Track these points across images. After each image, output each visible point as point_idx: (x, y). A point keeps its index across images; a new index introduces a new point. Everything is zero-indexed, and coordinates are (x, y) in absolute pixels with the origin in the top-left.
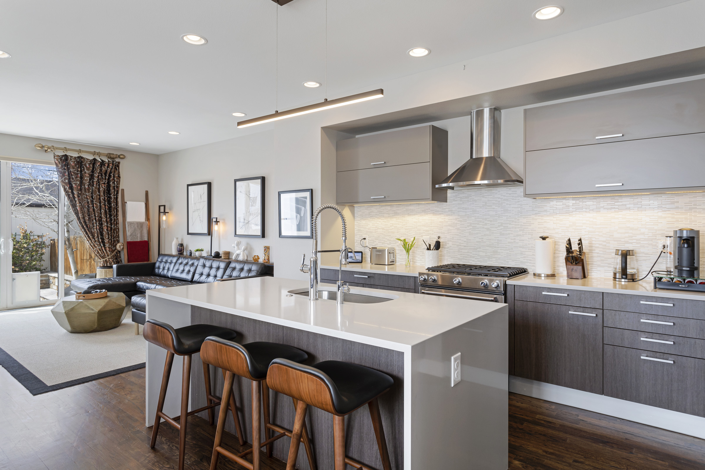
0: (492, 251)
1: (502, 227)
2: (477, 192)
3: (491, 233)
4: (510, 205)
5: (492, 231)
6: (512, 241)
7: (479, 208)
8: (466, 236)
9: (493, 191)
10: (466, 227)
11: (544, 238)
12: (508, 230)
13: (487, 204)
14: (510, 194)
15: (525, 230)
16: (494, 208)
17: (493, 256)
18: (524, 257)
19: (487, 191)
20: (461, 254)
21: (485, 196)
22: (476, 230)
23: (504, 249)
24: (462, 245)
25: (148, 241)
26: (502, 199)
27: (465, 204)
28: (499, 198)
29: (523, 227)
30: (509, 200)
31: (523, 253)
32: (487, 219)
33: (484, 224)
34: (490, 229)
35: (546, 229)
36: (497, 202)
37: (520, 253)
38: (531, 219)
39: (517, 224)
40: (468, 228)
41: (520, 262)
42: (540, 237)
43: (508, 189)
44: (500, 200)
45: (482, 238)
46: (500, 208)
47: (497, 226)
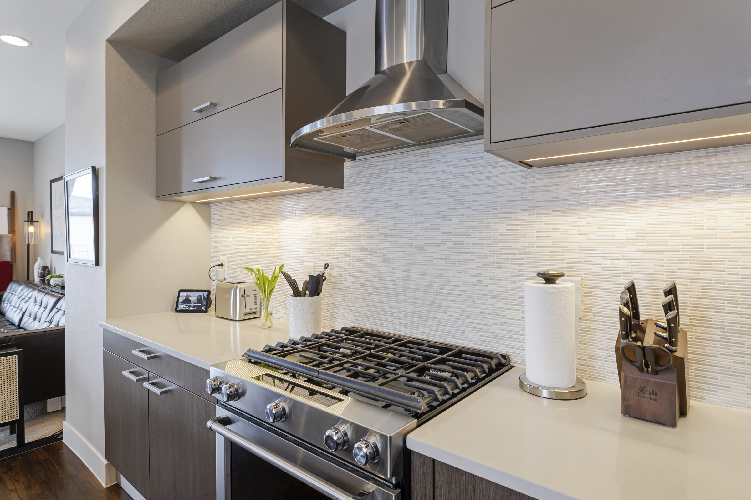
0: (429, 303)
1: (450, 245)
2: (399, 160)
3: (426, 258)
4: (468, 187)
5: (429, 254)
6: (474, 279)
7: (402, 198)
8: (378, 264)
9: (432, 157)
10: (377, 244)
11: (549, 279)
12: (464, 251)
13: (420, 188)
14: (468, 160)
15: (504, 251)
16: (432, 198)
17: (431, 315)
18: (502, 324)
19: (417, 158)
20: (368, 306)
21: (414, 170)
22: (397, 250)
23: (455, 299)
24: (370, 284)
25: (12, 262)
26: (450, 173)
27: (375, 191)
28: (444, 172)
29: (499, 244)
30: (466, 175)
31: (500, 313)
32: (420, 225)
33: (412, 236)
34: (425, 248)
35: (559, 250)
36: (440, 182)
37: (491, 312)
38: (519, 222)
39: (484, 235)
40: (381, 246)
41: (491, 335)
42: (539, 275)
43: (464, 148)
44: (445, 176)
45: (409, 271)
46: (446, 196)
47: (440, 242)
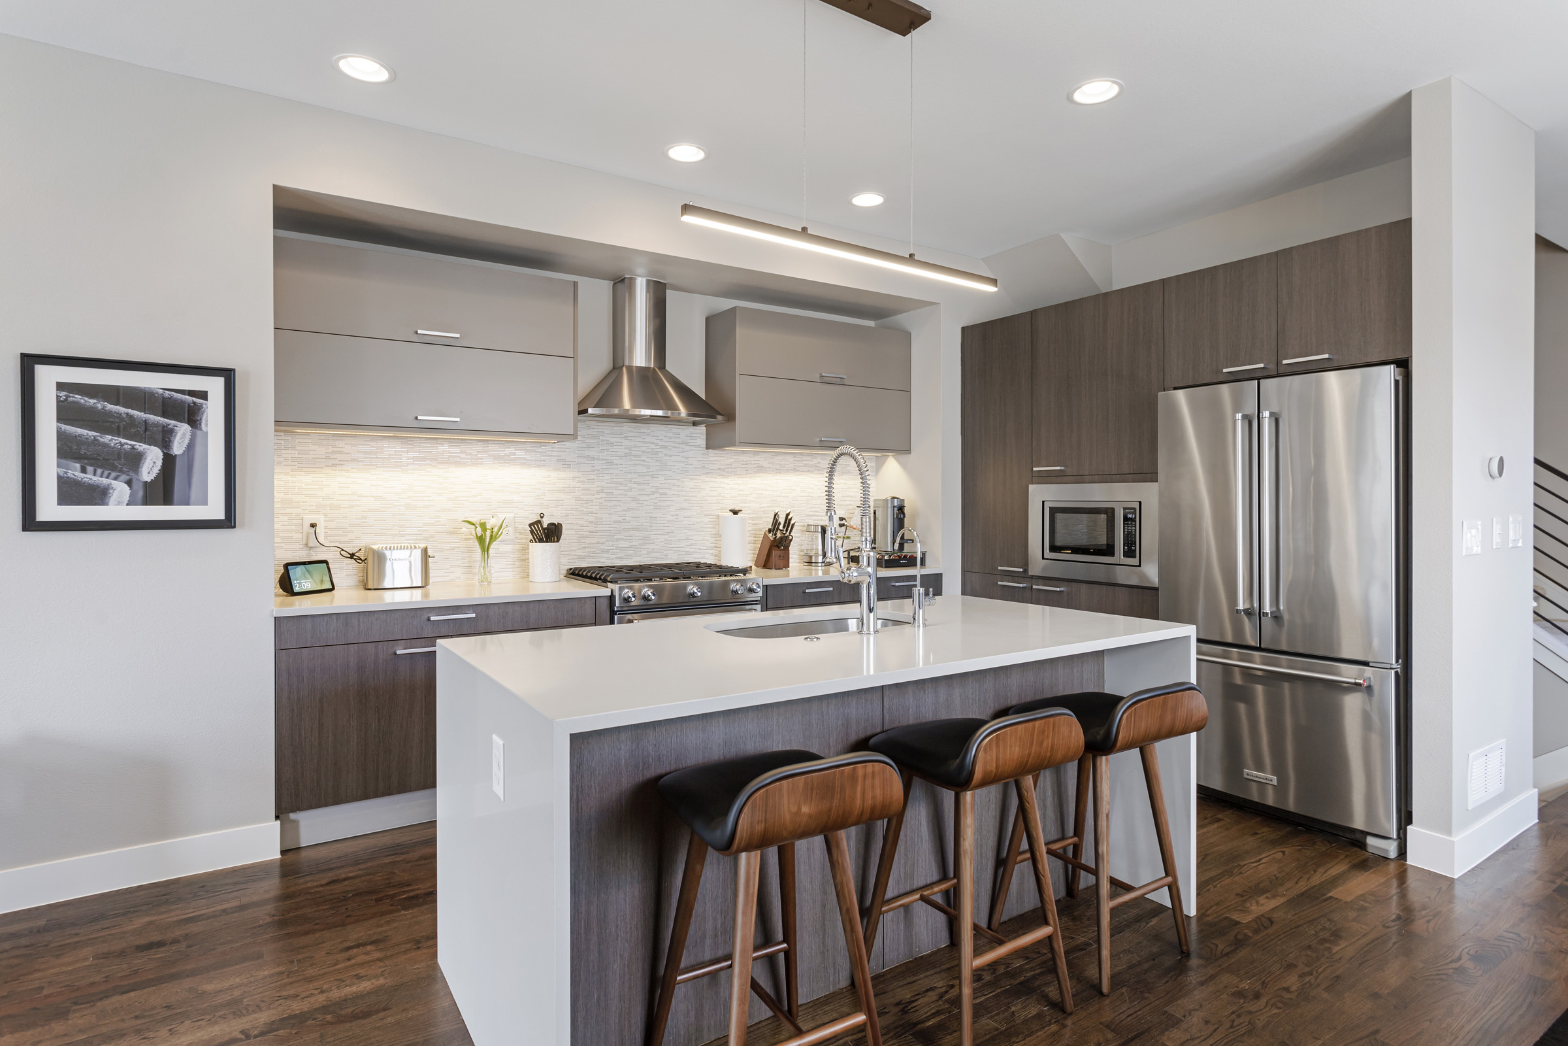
0: (641, 538)
1: (658, 495)
2: (616, 428)
3: (639, 505)
4: (670, 456)
5: (641, 502)
6: (674, 518)
7: (618, 458)
8: (594, 512)
9: (643, 430)
10: (593, 495)
11: (735, 512)
12: (667, 499)
13: (633, 452)
14: (670, 438)
15: (693, 499)
16: (644, 461)
17: (643, 547)
18: (691, 545)
19: (632, 429)
20: (584, 548)
21: (629, 438)
22: (613, 499)
23: (661, 533)
24: (585, 529)
26: (657, 445)
27: (592, 449)
28: (653, 443)
29: (690, 495)
30: (669, 447)
31: (690, 538)
32: (633, 480)
33: (627, 488)
34: (638, 497)
35: (721, 498)
36: (650, 450)
37: (684, 538)
38: (701, 481)
39: (680, 488)
40: (596, 496)
41: (684, 553)
42: (730, 511)
43: (667, 429)
44: (653, 446)
45: (624, 515)
46: (654, 461)
47: (649, 493)
